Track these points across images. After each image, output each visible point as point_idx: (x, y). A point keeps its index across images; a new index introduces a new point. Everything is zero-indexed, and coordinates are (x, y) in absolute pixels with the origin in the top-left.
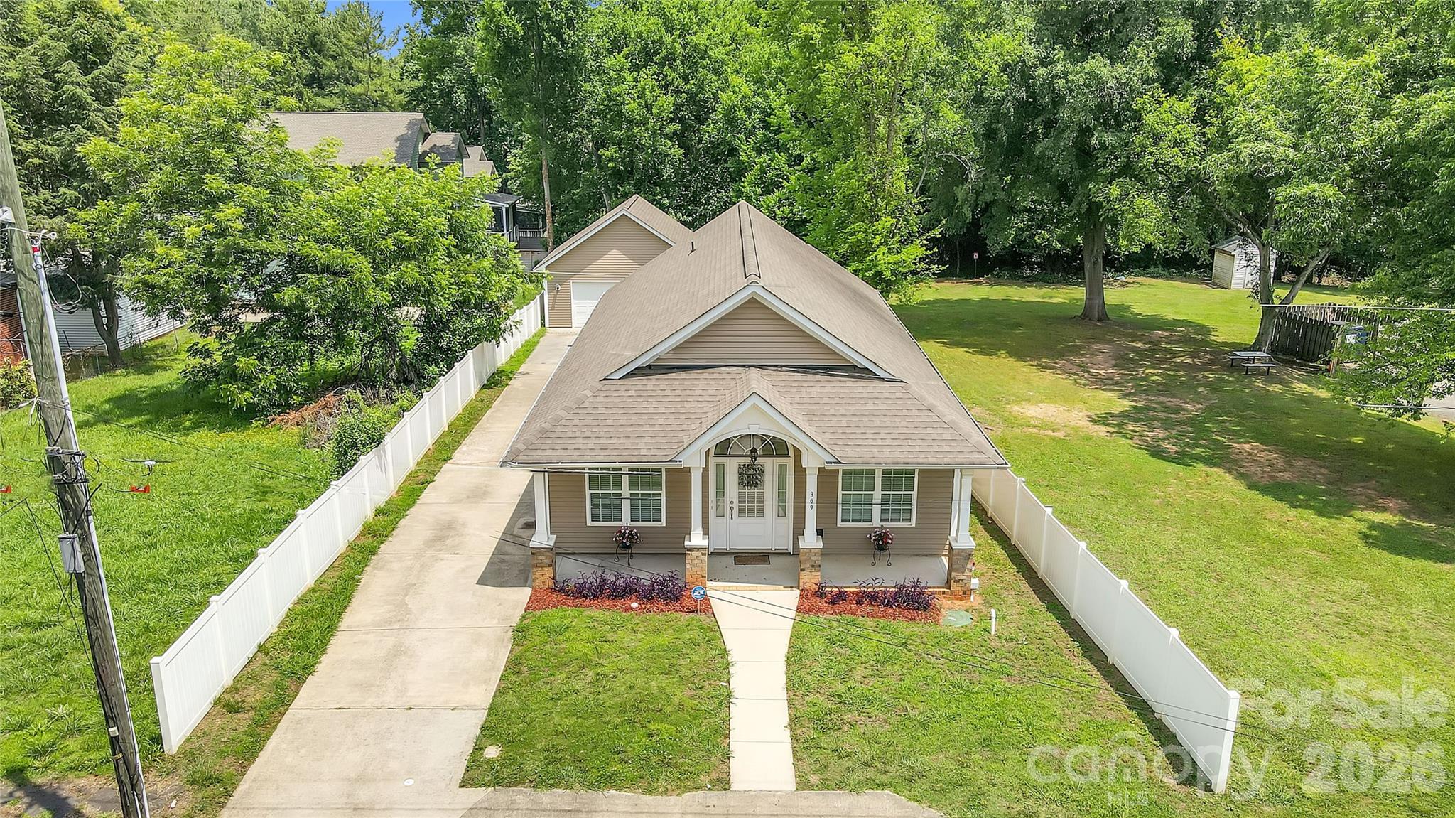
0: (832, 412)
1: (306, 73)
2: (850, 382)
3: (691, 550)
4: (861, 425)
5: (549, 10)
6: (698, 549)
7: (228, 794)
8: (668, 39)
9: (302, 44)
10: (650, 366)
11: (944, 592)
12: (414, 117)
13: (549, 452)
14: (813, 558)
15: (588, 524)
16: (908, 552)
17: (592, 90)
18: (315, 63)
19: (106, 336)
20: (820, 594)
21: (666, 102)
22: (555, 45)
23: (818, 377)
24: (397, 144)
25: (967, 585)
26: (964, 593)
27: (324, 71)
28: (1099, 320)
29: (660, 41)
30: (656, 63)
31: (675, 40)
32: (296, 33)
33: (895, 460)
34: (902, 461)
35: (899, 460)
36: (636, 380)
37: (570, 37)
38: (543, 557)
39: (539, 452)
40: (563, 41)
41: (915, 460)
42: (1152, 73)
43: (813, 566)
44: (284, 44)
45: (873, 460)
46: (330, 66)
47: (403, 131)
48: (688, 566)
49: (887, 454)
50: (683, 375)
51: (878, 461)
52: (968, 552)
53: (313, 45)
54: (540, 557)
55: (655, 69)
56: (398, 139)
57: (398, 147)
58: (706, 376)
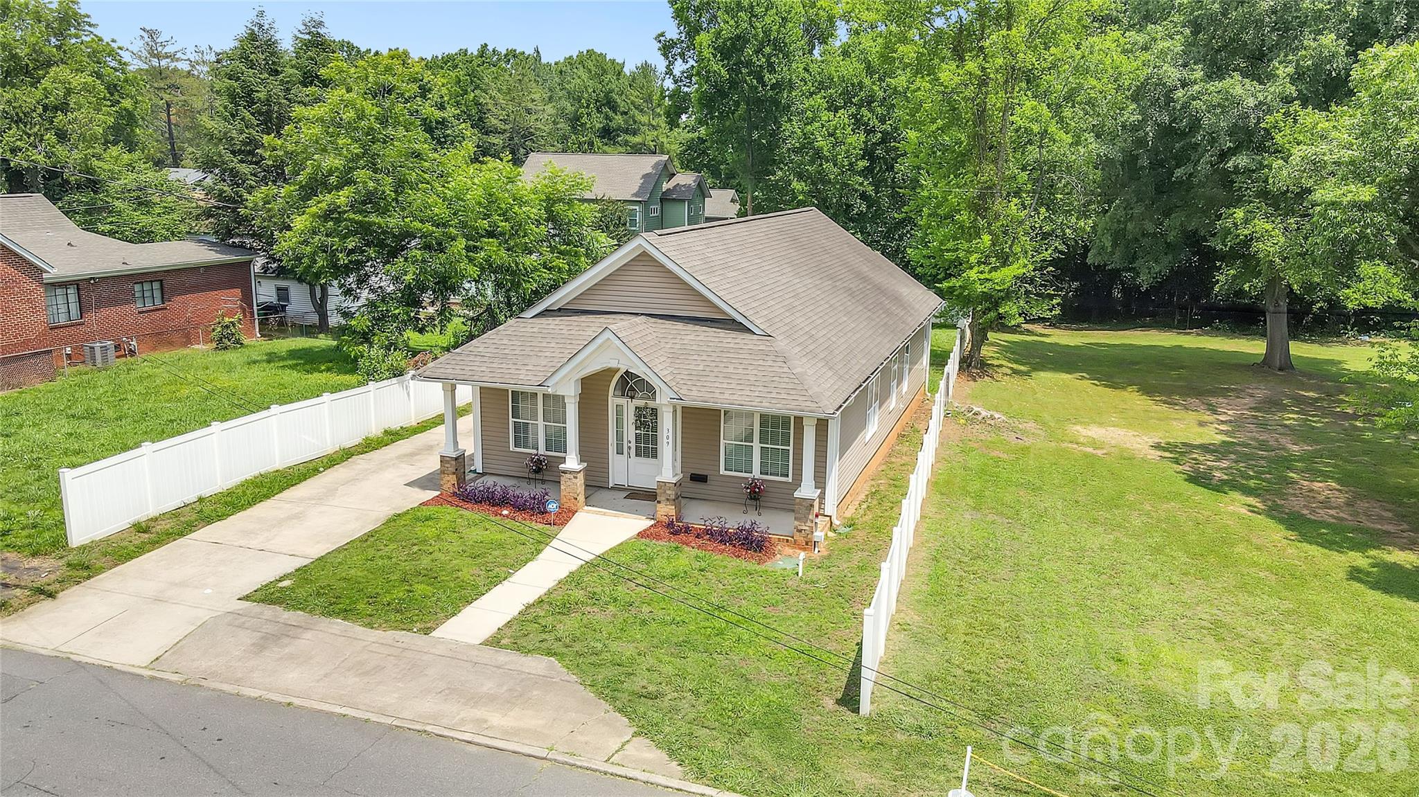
0: (695, 357)
1: (598, 125)
2: (722, 333)
3: (565, 472)
4: (716, 370)
5: (751, 56)
6: (571, 472)
7: (89, 577)
8: (867, 81)
9: (599, 101)
10: (560, 309)
11: (787, 541)
12: (661, 158)
13: (449, 371)
14: (668, 492)
15: (511, 449)
16: (785, 507)
17: (792, 129)
18: (607, 117)
19: (317, 308)
20: (670, 525)
21: (857, 140)
22: (756, 88)
23: (697, 328)
24: (642, 181)
25: (809, 536)
26: (807, 544)
27: (613, 125)
28: (1280, 369)
29: (860, 83)
30: (855, 105)
31: (874, 83)
32: (594, 92)
33: (732, 402)
34: (738, 402)
35: (735, 402)
36: (543, 320)
37: (770, 80)
38: (449, 466)
39: (442, 371)
40: (764, 85)
41: (750, 403)
42: (1291, 90)
43: (668, 499)
44: (583, 101)
45: (712, 400)
46: (619, 120)
47: (649, 170)
48: (562, 487)
49: (726, 396)
50: (584, 318)
51: (716, 400)
52: (809, 502)
53: (608, 103)
54: (447, 465)
55: (853, 110)
56: (644, 176)
57: (642, 184)
58: (602, 320)
